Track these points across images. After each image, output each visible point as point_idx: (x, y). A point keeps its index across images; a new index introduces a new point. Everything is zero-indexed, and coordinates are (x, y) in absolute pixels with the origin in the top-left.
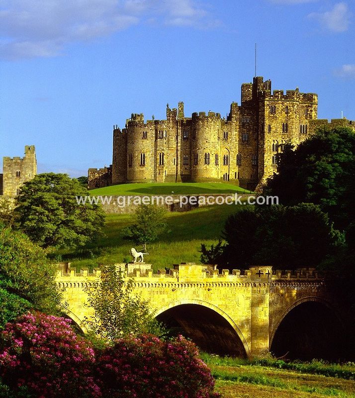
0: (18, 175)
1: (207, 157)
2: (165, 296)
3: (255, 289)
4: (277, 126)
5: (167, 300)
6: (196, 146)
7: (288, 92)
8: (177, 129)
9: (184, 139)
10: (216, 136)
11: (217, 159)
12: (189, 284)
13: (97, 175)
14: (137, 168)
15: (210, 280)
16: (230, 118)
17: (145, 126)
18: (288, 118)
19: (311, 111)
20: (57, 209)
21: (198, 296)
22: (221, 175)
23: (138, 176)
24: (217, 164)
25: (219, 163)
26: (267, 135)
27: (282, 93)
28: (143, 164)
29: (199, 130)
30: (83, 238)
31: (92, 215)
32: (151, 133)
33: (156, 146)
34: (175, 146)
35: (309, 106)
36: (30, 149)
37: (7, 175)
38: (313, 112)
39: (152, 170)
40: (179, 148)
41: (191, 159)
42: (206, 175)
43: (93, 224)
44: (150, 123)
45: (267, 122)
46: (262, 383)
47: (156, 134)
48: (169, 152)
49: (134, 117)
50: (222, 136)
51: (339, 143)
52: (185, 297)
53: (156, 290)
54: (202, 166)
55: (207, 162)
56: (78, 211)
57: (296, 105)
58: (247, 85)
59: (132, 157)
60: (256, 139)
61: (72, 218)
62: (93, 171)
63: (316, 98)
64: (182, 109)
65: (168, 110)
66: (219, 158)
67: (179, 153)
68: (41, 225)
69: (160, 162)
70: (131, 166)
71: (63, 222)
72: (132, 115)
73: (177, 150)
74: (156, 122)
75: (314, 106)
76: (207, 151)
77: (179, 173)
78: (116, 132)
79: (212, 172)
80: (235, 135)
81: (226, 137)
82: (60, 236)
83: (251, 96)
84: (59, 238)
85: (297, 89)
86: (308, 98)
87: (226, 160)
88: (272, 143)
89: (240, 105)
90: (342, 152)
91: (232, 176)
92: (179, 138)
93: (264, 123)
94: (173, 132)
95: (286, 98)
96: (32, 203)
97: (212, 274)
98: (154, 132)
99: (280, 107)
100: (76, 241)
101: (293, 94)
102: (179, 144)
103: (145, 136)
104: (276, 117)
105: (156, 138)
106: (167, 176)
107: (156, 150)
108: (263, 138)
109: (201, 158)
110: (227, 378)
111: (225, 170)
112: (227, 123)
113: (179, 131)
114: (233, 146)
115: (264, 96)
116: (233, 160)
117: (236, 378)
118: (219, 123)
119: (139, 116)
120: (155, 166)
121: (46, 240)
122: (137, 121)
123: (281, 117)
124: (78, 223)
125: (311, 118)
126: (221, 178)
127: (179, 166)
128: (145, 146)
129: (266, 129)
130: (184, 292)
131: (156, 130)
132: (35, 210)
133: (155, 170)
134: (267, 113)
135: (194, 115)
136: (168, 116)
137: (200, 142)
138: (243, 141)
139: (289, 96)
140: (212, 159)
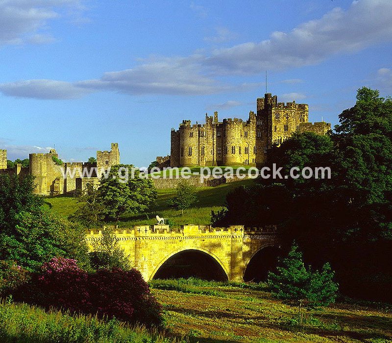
0: (107, 163)
1: (233, 149)
2: (175, 245)
3: (233, 239)
4: (280, 126)
5: (176, 247)
6: (226, 141)
7: (288, 104)
8: (213, 130)
9: (217, 137)
10: (240, 134)
11: (240, 150)
12: (191, 237)
13: (162, 161)
14: (187, 157)
15: (204, 234)
16: (248, 122)
17: (191, 128)
18: (288, 121)
19: (304, 116)
20: (125, 188)
21: (196, 245)
22: (243, 161)
23: (187, 162)
24: (240, 153)
25: (242, 152)
26: (274, 134)
27: (284, 104)
28: (190, 155)
29: (228, 130)
30: (143, 207)
31: (148, 192)
32: (196, 133)
33: (199, 142)
34: (212, 142)
35: (302, 113)
36: (115, 145)
37: (99, 163)
38: (305, 117)
39: (197, 158)
40: (215, 143)
41: (223, 150)
42: (233, 161)
43: (149, 197)
44: (195, 126)
45: (274, 124)
46: (214, 295)
47: (199, 134)
48: (208, 146)
49: (184, 122)
50: (243, 134)
51: (306, 142)
52: (189, 245)
53: (169, 241)
54: (230, 155)
55: (233, 152)
56: (139, 189)
57: (293, 112)
58: (260, 99)
59: (183, 150)
60: (267, 136)
61: (136, 193)
62: (159, 158)
63: (307, 107)
64: (217, 116)
65: (207, 117)
66: (242, 149)
67: (215, 146)
68: (115, 199)
69: (202, 153)
70: (182, 156)
71: (129, 196)
72: (183, 121)
73: (213, 144)
74: (199, 126)
75: (306, 113)
76: (233, 145)
77: (215, 160)
78: (173, 132)
79: (237, 158)
80: (252, 133)
81: (246, 135)
82: (127, 205)
83: (263, 107)
84: (127, 207)
85: (294, 102)
86: (302, 107)
87: (247, 150)
88: (278, 138)
89: (256, 113)
90: (308, 148)
91: (251, 161)
92: (215, 136)
93: (272, 125)
94: (210, 133)
95: (286, 107)
96: (109, 184)
97: (205, 231)
98: (197, 133)
99: (282, 114)
100: (138, 208)
101: (291, 105)
102: (215, 140)
103: (191, 135)
104: (280, 121)
105: (199, 137)
106: (207, 162)
107: (199, 145)
108: (271, 135)
109: (230, 149)
110: (195, 293)
111: (246, 157)
112: (246, 125)
113: (215, 132)
114: (252, 141)
115: (271, 107)
116: (251, 150)
117: (200, 293)
118: (241, 126)
119: (188, 121)
120: (199, 155)
121: (119, 208)
122: (186, 125)
123: (283, 121)
124: (139, 196)
125: (304, 121)
126: (243, 162)
127: (215, 155)
128: (192, 142)
129: (273, 129)
130: (187, 242)
131: (199, 131)
132: (111, 189)
133: (199, 158)
134: (273, 118)
135: (224, 120)
136: (207, 121)
137: (229, 138)
138: (258, 138)
139: (289, 106)
140: (237, 150)
